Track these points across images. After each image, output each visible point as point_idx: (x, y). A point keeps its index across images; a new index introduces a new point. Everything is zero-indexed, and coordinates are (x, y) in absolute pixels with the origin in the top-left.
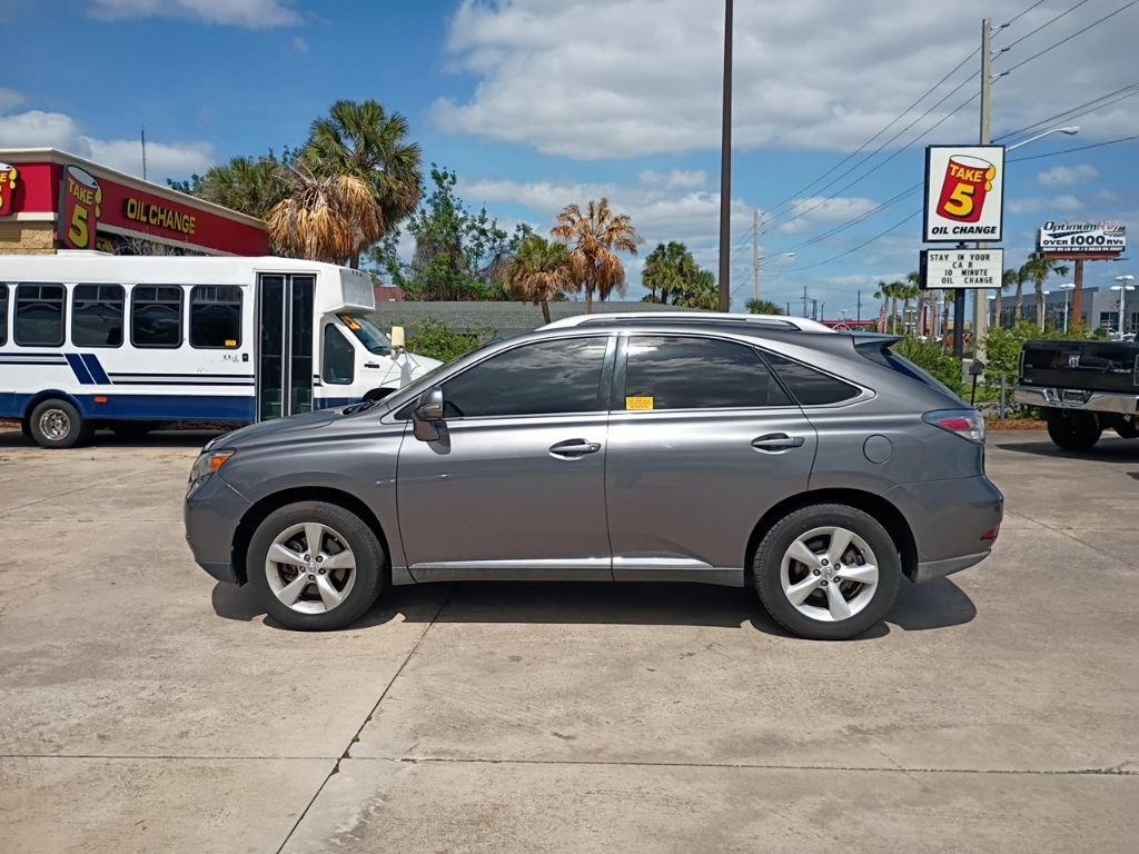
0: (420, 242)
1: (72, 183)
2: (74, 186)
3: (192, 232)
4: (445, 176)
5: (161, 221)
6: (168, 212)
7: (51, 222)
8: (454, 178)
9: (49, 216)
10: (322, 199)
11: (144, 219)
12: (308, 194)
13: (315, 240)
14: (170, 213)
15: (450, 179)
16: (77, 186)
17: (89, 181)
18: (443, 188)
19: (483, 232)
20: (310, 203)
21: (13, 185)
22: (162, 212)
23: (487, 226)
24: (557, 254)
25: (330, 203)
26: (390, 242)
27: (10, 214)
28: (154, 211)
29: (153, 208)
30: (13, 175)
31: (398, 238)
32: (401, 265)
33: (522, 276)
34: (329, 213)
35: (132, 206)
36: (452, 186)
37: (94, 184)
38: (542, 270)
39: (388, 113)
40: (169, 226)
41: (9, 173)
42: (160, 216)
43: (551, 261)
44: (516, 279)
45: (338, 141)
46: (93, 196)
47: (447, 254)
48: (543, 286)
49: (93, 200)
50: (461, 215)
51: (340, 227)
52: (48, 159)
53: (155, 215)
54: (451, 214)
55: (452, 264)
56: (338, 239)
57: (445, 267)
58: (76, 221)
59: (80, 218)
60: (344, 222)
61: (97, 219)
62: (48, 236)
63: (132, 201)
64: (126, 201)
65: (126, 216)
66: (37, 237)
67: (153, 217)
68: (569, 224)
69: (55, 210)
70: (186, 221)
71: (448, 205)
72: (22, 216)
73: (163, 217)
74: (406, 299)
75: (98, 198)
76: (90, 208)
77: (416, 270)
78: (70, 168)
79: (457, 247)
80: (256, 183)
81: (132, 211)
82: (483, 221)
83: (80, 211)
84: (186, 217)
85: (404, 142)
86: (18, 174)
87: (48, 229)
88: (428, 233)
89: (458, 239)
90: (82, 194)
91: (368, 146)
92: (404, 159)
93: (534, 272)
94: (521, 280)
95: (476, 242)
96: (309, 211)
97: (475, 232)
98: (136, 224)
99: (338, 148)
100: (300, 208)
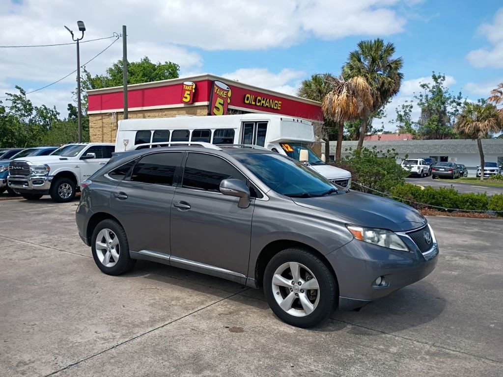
0: (423, 111)
1: (216, 88)
2: (217, 90)
3: (279, 108)
4: (440, 77)
5: (263, 104)
6: (266, 100)
7: (207, 106)
8: (444, 77)
9: (206, 103)
10: (345, 90)
11: (254, 103)
12: (339, 88)
13: (340, 110)
14: (268, 100)
15: (442, 78)
16: (219, 90)
17: (225, 87)
18: (438, 83)
19: (459, 104)
20: (340, 92)
21: (194, 91)
22: (264, 100)
23: (462, 101)
24: (488, 112)
25: (348, 90)
26: (408, 111)
27: (192, 103)
28: (259, 100)
29: (259, 98)
30: (194, 87)
31: (412, 110)
32: (413, 123)
33: (465, 124)
34: (347, 96)
35: (248, 98)
36: (442, 82)
37: (228, 88)
38: (478, 121)
39: (385, 43)
40: (267, 106)
41: (192, 85)
42: (262, 102)
43: (484, 115)
44: (461, 126)
45: (359, 60)
46: (227, 94)
47: (437, 116)
48: (478, 130)
49: (227, 95)
50: (447, 96)
51: (353, 103)
52: (207, 78)
53: (260, 101)
54: (441, 96)
55: (440, 120)
56: (351, 109)
57: (436, 123)
58: (217, 105)
59: (220, 103)
60: (355, 99)
61: (229, 104)
62: (206, 111)
63: (248, 95)
64: (245, 95)
65: (244, 102)
66: (202, 112)
67: (258, 102)
68: (499, 94)
69: (208, 100)
70: (276, 103)
71: (440, 91)
72: (197, 104)
73: (264, 102)
74: (413, 139)
75: (230, 94)
76: (225, 99)
77: (420, 124)
78: (216, 82)
79: (444, 112)
80: (320, 86)
81: (247, 100)
82: (459, 98)
83: (220, 100)
84: (276, 102)
85: (394, 57)
86: (196, 85)
87: (205, 109)
88: (428, 106)
89: (445, 108)
90: (221, 93)
91: (374, 61)
92: (393, 66)
93: (473, 122)
94: (464, 126)
95: (455, 109)
96: (339, 96)
97: (455, 104)
98: (250, 106)
99: (359, 64)
100: (334, 94)
